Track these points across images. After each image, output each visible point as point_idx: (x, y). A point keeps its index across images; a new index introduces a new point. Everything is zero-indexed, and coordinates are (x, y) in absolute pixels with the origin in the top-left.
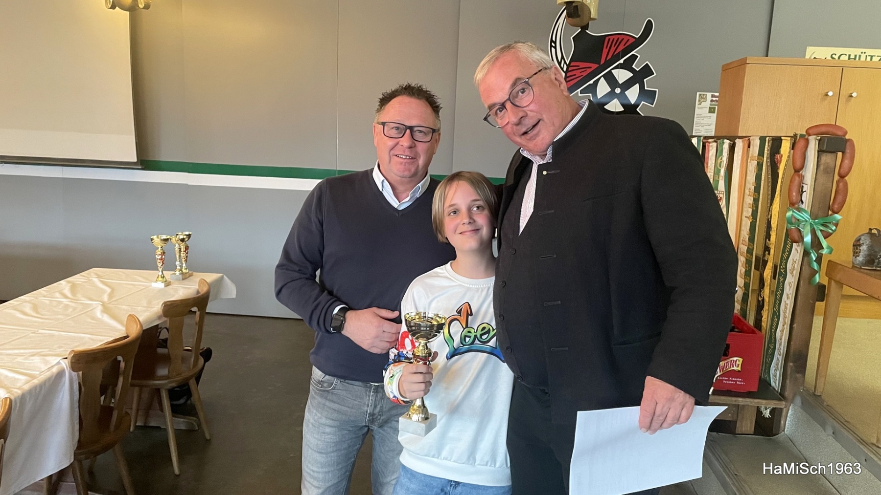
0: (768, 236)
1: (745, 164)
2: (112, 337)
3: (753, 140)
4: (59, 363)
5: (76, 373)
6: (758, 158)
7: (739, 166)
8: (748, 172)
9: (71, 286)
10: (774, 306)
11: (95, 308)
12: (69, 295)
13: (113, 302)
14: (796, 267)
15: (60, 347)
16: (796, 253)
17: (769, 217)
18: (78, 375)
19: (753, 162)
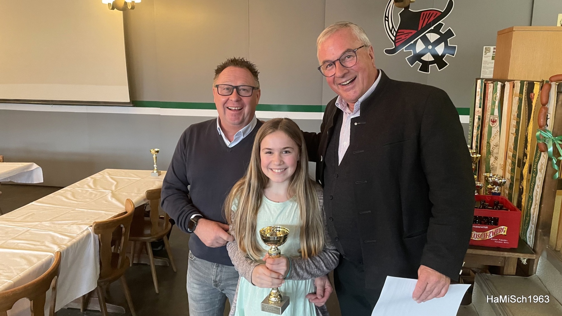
0: (526, 147)
1: (511, 99)
2: (117, 212)
3: (516, 83)
4: (87, 229)
5: (97, 235)
6: (519, 96)
7: (507, 100)
8: (513, 104)
9: (94, 180)
10: (530, 193)
11: (107, 194)
12: (93, 186)
13: (118, 191)
14: (543, 168)
15: (88, 219)
16: (544, 158)
17: (527, 134)
18: (98, 236)
19: (516, 97)
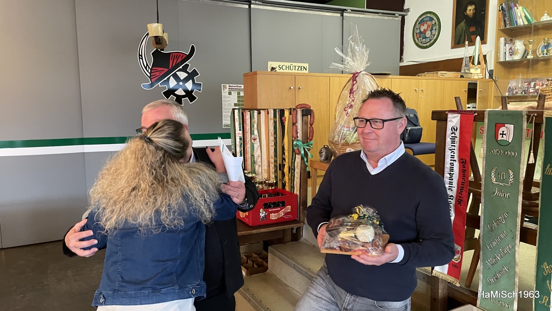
0: (283, 153)
1: (267, 122)
3: (270, 111)
6: (274, 119)
7: (264, 123)
8: (270, 126)
10: (291, 184)
14: (299, 165)
16: (298, 159)
17: (283, 144)
19: (271, 121)
